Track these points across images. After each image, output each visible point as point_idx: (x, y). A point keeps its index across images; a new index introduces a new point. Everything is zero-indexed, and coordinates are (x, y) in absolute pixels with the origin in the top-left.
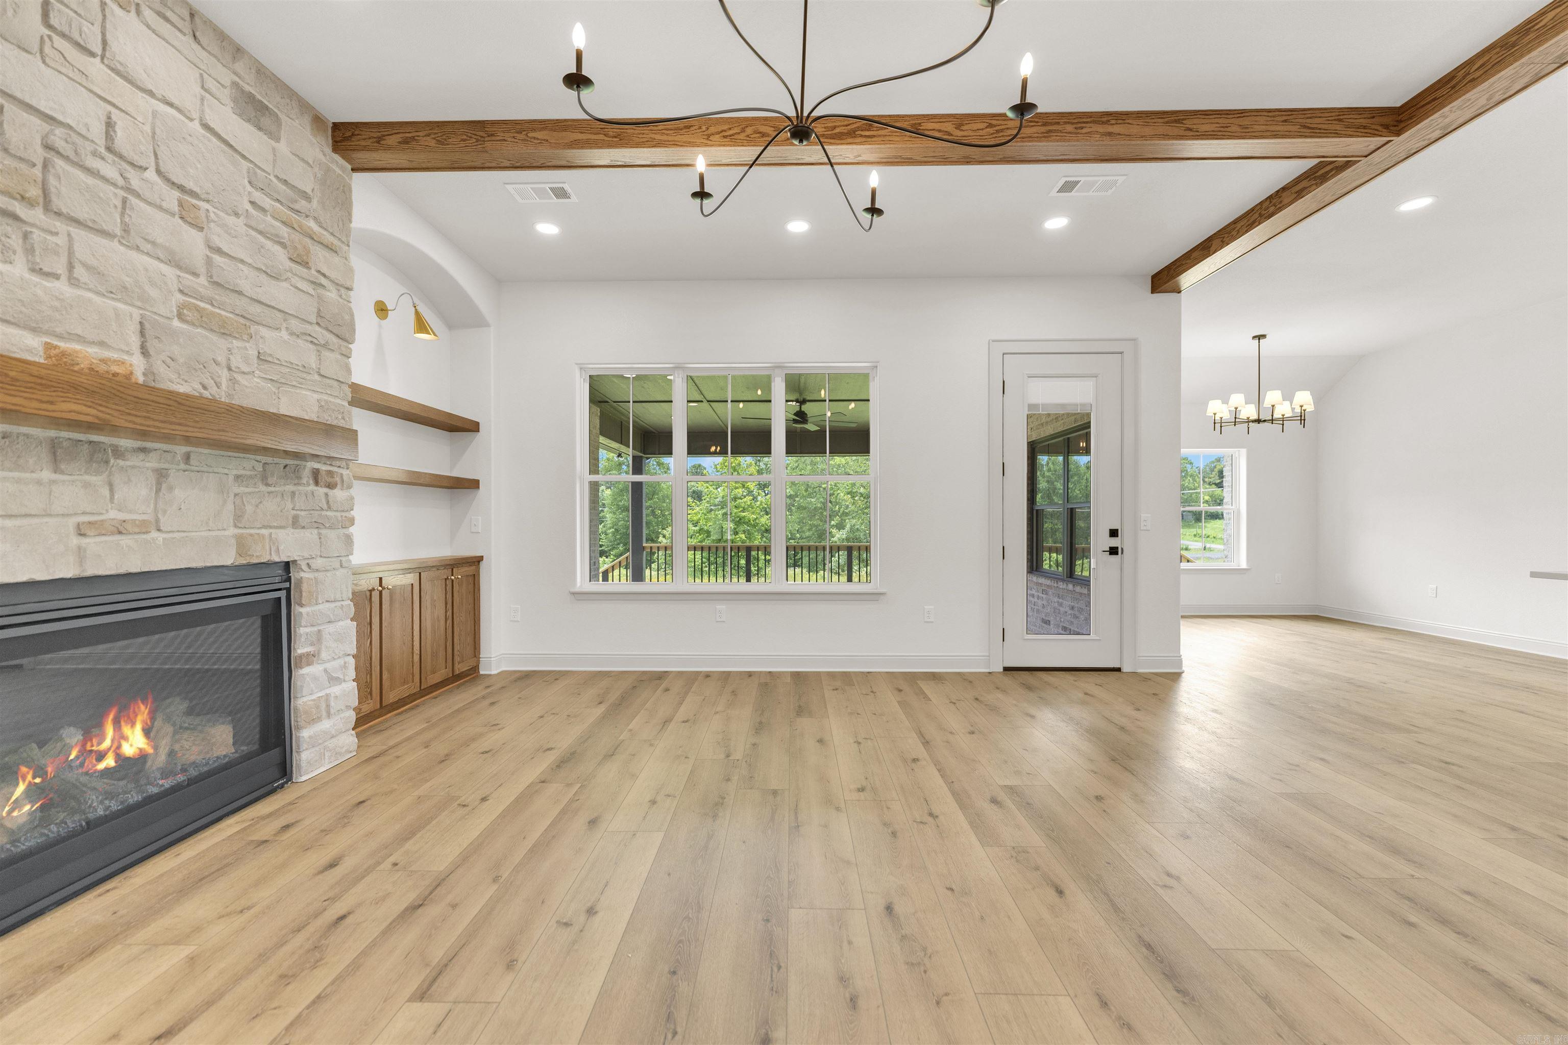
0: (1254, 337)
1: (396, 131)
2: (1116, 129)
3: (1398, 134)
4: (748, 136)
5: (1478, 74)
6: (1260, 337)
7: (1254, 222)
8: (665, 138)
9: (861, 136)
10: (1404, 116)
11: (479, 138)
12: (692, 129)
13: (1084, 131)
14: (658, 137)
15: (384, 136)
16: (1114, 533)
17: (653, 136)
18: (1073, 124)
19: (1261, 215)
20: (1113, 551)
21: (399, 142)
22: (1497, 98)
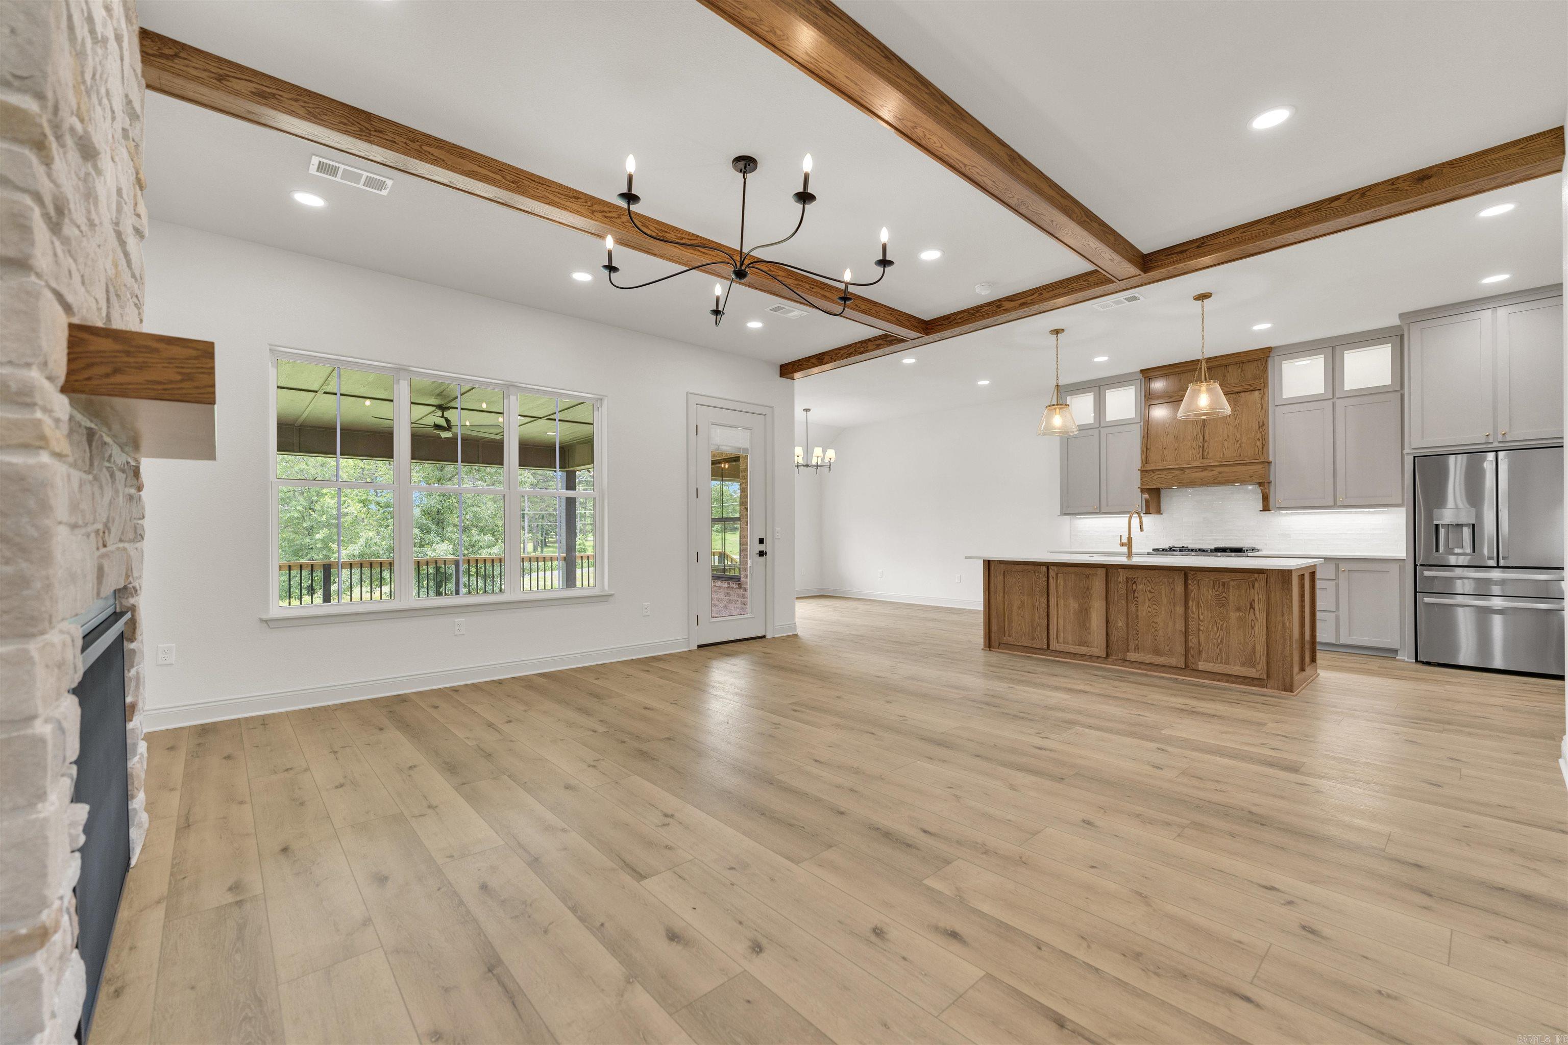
0: (804, 410)
1: (247, 78)
2: (827, 294)
3: (927, 335)
4: (623, 222)
5: (959, 321)
6: (807, 410)
7: (852, 353)
8: (557, 199)
9: (699, 251)
10: (929, 327)
11: (364, 129)
12: (579, 200)
13: (814, 290)
14: (551, 197)
15: (228, 76)
16: (761, 541)
17: (547, 194)
18: (809, 284)
19: (855, 350)
20: (762, 554)
21: (252, 92)
22: (963, 332)
